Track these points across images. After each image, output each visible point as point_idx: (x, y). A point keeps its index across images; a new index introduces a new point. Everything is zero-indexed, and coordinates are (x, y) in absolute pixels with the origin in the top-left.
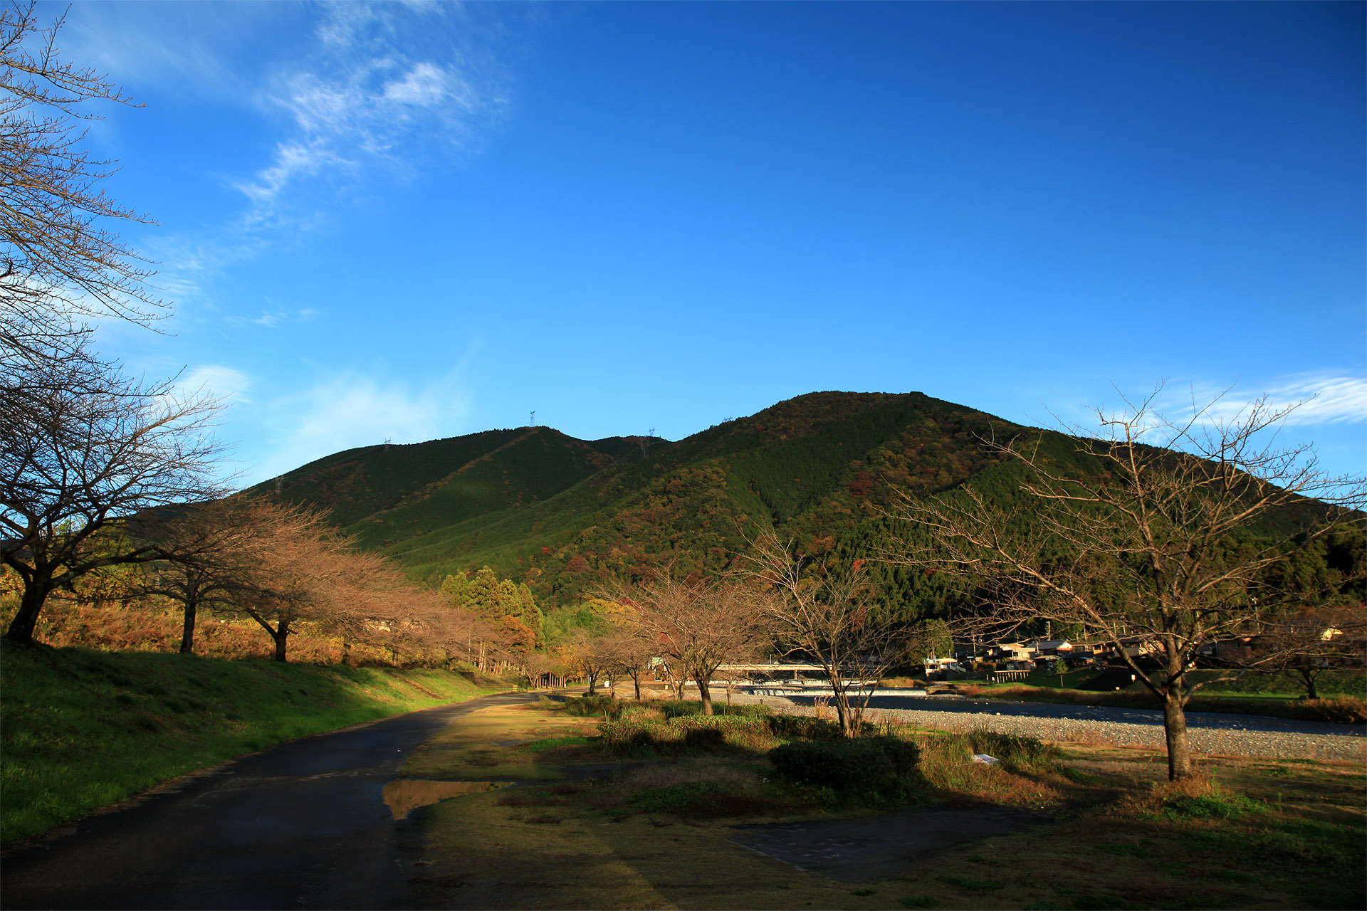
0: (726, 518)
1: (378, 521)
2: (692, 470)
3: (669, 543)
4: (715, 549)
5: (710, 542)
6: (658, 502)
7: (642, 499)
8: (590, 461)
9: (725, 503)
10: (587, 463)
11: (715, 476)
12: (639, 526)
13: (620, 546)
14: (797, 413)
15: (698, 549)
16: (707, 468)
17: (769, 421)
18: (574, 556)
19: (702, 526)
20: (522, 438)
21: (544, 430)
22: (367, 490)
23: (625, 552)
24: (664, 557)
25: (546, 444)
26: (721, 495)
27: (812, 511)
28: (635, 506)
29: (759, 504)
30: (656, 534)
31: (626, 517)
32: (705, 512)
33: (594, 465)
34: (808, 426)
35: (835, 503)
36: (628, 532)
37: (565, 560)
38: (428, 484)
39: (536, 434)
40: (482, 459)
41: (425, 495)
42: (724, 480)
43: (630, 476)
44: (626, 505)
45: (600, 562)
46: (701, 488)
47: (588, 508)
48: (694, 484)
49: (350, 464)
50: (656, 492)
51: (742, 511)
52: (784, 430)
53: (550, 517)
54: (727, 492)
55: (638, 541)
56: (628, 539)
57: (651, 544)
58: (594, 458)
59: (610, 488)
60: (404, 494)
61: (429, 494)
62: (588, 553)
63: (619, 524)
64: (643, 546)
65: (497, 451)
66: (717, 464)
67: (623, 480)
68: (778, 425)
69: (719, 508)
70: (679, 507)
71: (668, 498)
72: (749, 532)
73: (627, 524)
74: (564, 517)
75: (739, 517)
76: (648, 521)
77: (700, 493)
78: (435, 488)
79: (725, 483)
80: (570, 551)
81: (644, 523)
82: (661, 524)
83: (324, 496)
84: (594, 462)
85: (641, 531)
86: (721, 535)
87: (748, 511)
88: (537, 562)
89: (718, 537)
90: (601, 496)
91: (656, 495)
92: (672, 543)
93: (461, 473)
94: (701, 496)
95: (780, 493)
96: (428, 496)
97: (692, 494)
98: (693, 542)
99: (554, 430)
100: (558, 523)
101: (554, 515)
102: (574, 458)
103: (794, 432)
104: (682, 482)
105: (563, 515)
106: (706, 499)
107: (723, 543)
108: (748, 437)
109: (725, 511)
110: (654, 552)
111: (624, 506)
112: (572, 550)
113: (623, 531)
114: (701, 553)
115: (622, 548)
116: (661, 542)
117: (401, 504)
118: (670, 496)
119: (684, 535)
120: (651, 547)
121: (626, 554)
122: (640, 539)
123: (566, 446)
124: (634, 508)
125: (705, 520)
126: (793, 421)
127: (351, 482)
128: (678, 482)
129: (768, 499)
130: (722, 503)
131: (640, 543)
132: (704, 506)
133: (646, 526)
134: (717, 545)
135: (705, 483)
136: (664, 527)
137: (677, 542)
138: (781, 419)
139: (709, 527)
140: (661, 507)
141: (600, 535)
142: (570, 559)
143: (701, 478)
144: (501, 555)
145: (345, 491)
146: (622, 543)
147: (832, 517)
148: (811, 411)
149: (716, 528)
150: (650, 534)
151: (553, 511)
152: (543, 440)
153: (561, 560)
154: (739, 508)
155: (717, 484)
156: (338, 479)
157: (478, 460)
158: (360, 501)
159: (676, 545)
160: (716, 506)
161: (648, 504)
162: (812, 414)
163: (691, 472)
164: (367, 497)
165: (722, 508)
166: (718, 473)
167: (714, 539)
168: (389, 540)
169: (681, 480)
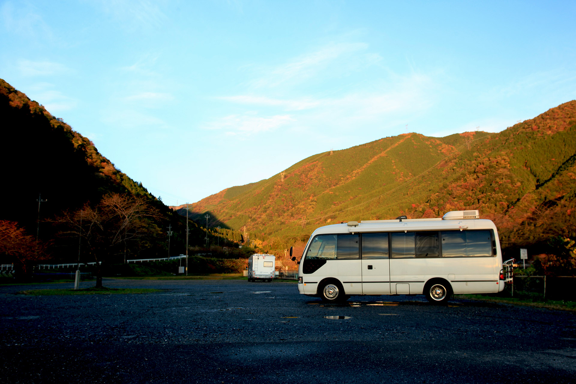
0: (507, 185)
1: (331, 192)
2: (490, 159)
3: (477, 200)
4: (501, 203)
5: (498, 199)
6: (471, 178)
7: (463, 177)
8: (440, 150)
9: (508, 177)
10: (439, 151)
11: (503, 162)
12: (460, 192)
13: (451, 203)
14: (559, 116)
15: (492, 203)
16: (498, 157)
17: (540, 123)
18: (427, 210)
19: (495, 191)
20: (401, 141)
21: (414, 135)
22: (324, 176)
23: (453, 206)
24: (474, 208)
25: (415, 143)
26: (506, 172)
27: (556, 179)
28: (459, 181)
29: (529, 175)
30: (470, 196)
31: (454, 187)
32: (497, 182)
33: (443, 152)
34: (565, 124)
35: (570, 174)
36: (455, 195)
37: (423, 212)
38: (354, 171)
39: (409, 138)
40: (380, 155)
41: (352, 177)
42: (508, 163)
43: (460, 161)
44: (453, 181)
45: (440, 212)
46: (495, 169)
47: (437, 180)
48: (491, 167)
49: (315, 163)
50: (470, 172)
51: (518, 181)
52: (550, 128)
53: (417, 187)
54: (510, 170)
55: (460, 200)
56: (455, 199)
57: (467, 201)
58: (442, 148)
59: (449, 169)
60: (343, 177)
61: (355, 176)
62: (434, 207)
63: (450, 191)
64: (463, 203)
65: (388, 150)
66: (505, 154)
67: (456, 163)
68: (546, 125)
69: (504, 180)
70: (482, 180)
71: (477, 175)
72: (521, 193)
73: (454, 191)
74: (424, 186)
75: (516, 184)
76: (465, 189)
77: (494, 172)
78: (358, 173)
79: (509, 165)
80: (425, 207)
81: (463, 190)
82: (472, 190)
83: (304, 181)
84: (443, 151)
85: (462, 195)
86: (504, 195)
87: (521, 181)
88: (410, 212)
89: (503, 196)
90: (444, 173)
91: (470, 174)
92: (478, 200)
93: (370, 164)
94: (494, 174)
95: (542, 168)
96: (354, 177)
97: (490, 172)
98: (489, 200)
99: (419, 134)
100: (421, 190)
101: (419, 185)
102: (431, 150)
103: (556, 128)
104: (484, 166)
105: (423, 185)
106: (497, 175)
107: (506, 199)
108: (527, 134)
109: (507, 181)
110: (469, 205)
111: (453, 182)
112: (426, 206)
113: (452, 195)
114: (493, 205)
115: (452, 204)
116: (472, 200)
117: (341, 183)
118: (478, 174)
119: (485, 196)
120: (467, 203)
121: (454, 207)
122: (461, 199)
123: (427, 143)
124: (458, 182)
125: (496, 187)
126: (556, 122)
127: (316, 173)
128: (482, 166)
129: (534, 172)
130: (506, 177)
131: (461, 201)
132: (495, 179)
133: (465, 192)
134: (502, 200)
135: (497, 165)
136: (474, 192)
137: (481, 199)
138: (548, 121)
139: (498, 191)
140: (473, 181)
141: (440, 198)
142: (425, 211)
143: (495, 163)
144: (391, 210)
145: (313, 178)
146: (451, 202)
147: (568, 182)
148: (568, 114)
149: (502, 191)
150: (467, 196)
151: (419, 183)
152: (413, 141)
153: (421, 212)
154: (516, 179)
155: (504, 166)
156: (309, 171)
157: (378, 156)
158: (321, 182)
159: (481, 201)
160: (502, 179)
161: (466, 179)
162: (569, 116)
163: (490, 160)
164: (324, 180)
165: (506, 179)
166: (505, 160)
167: (501, 197)
168: (337, 202)
169: (484, 165)
